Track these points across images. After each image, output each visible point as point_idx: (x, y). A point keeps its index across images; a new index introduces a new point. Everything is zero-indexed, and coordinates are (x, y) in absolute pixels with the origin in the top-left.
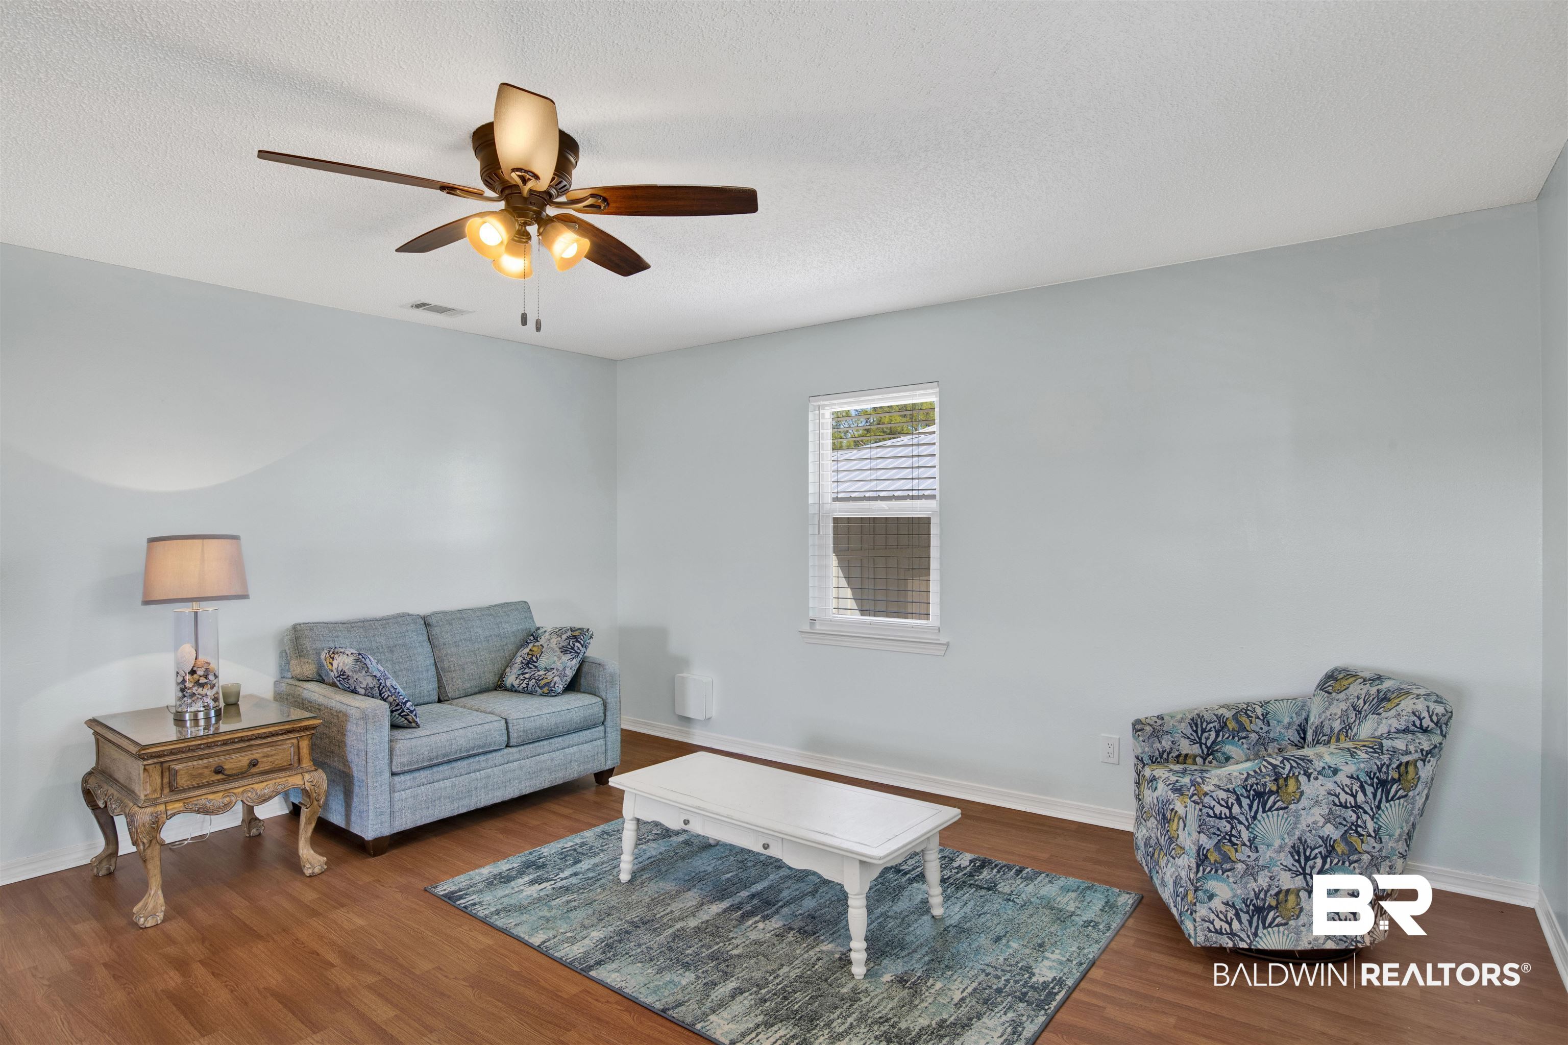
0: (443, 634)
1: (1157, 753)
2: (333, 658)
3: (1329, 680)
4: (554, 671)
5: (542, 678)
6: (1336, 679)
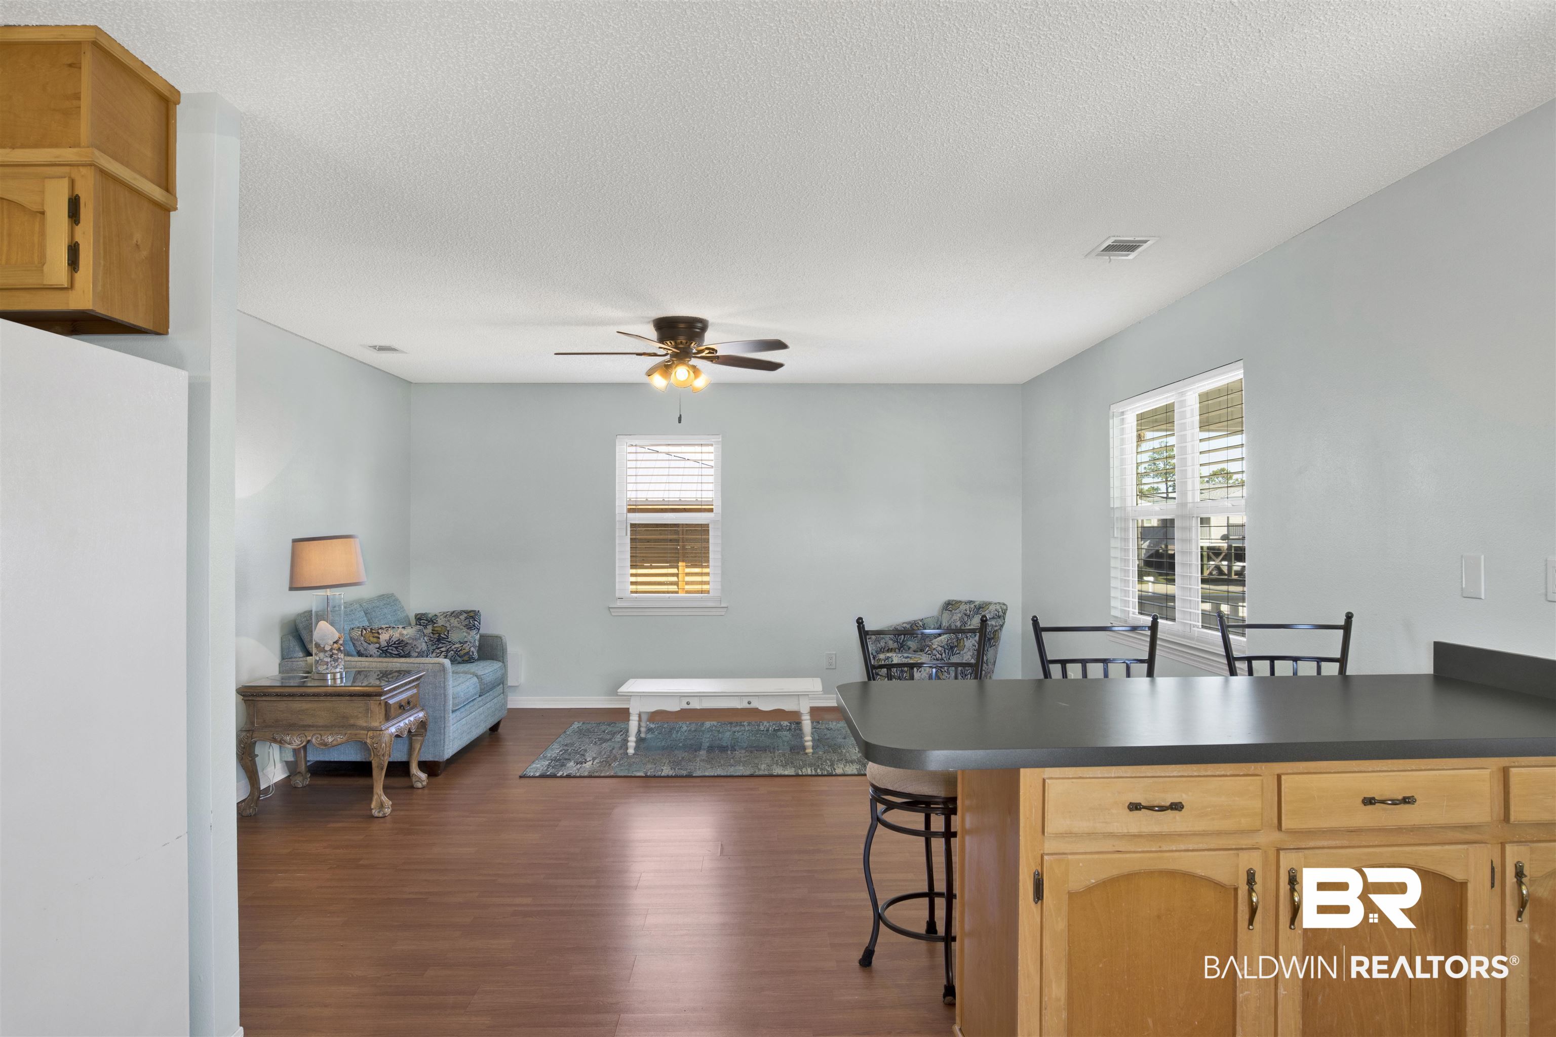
1: (879, 649)
2: (378, 633)
3: (949, 606)
4: (468, 643)
5: (461, 650)
6: (952, 605)
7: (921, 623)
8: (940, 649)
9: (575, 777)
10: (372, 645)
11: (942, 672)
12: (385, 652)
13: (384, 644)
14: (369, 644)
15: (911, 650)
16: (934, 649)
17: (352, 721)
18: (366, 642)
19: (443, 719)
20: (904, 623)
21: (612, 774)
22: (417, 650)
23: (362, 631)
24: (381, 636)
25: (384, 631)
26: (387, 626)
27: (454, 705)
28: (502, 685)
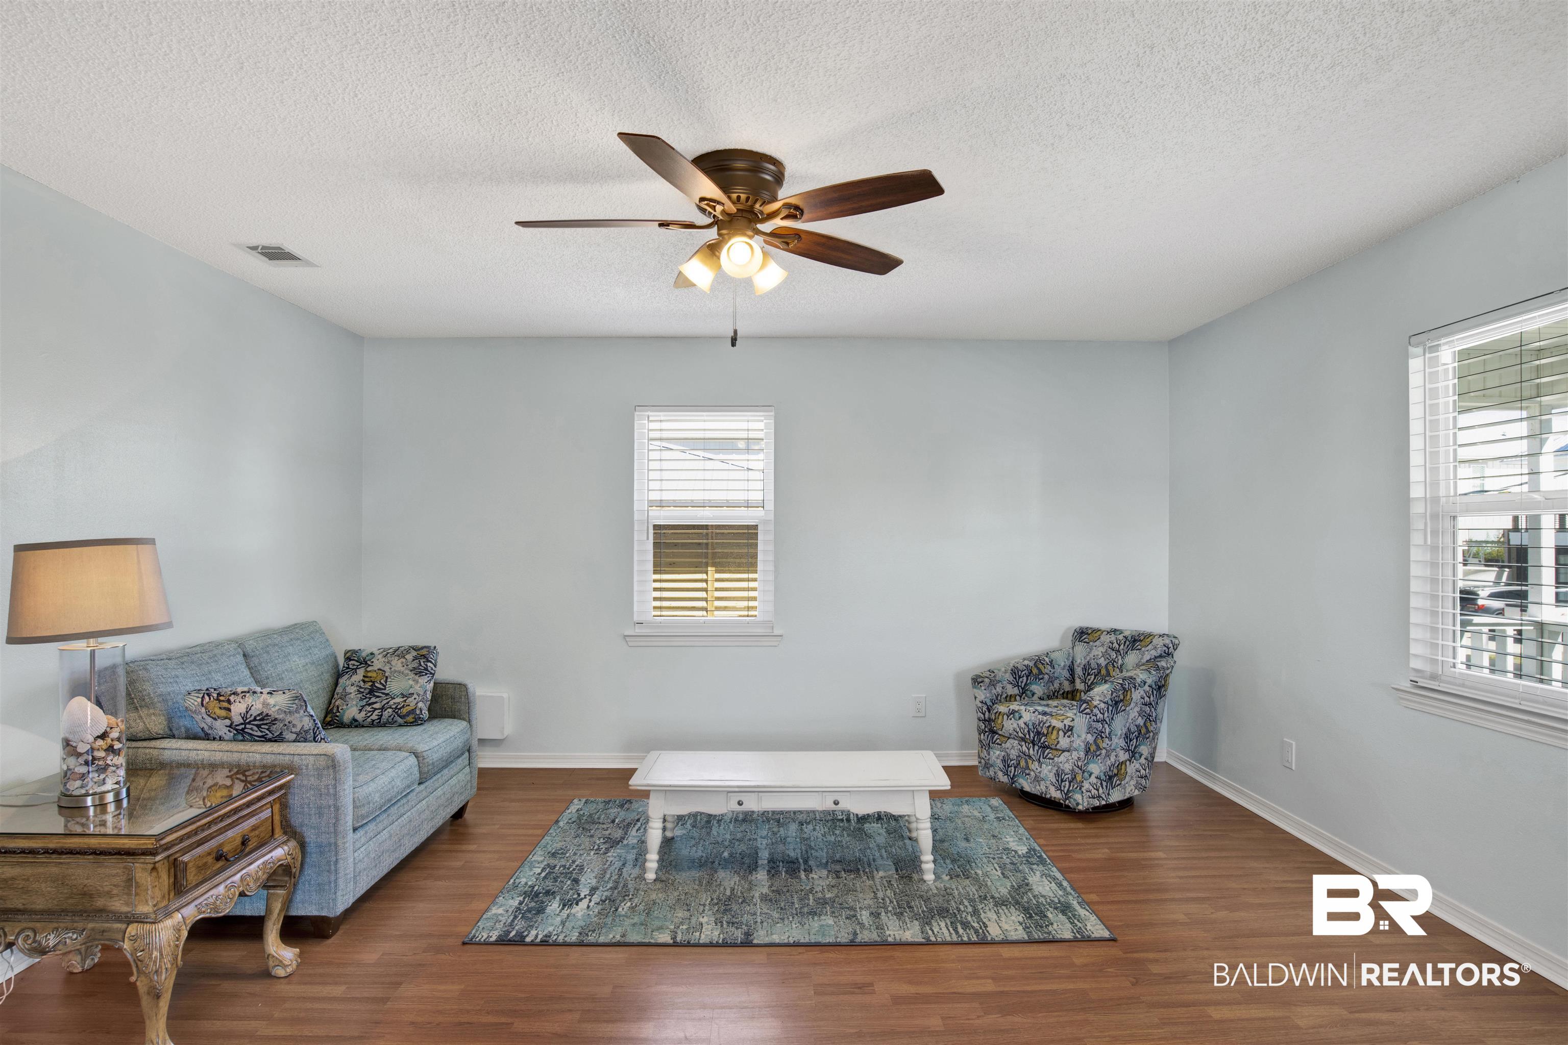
0: (263, 665)
1: (995, 697)
2: (229, 701)
3: (1083, 635)
4: (415, 696)
5: (403, 706)
6: (1087, 634)
7: (1047, 659)
8: (1102, 705)
9: (556, 944)
10: (219, 721)
11: (1103, 738)
12: (241, 732)
13: (237, 720)
14: (215, 719)
15: (1036, 697)
16: (1095, 707)
17: (100, 903)
18: (208, 715)
19: (333, 847)
20: (1024, 659)
21: (618, 937)
22: (294, 730)
23: (203, 697)
24: (232, 707)
25: (238, 699)
26: (246, 689)
27: (356, 818)
28: (467, 754)
